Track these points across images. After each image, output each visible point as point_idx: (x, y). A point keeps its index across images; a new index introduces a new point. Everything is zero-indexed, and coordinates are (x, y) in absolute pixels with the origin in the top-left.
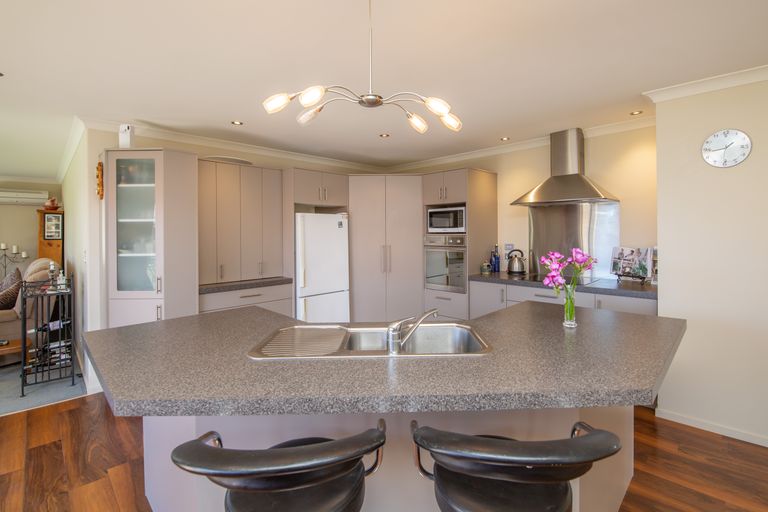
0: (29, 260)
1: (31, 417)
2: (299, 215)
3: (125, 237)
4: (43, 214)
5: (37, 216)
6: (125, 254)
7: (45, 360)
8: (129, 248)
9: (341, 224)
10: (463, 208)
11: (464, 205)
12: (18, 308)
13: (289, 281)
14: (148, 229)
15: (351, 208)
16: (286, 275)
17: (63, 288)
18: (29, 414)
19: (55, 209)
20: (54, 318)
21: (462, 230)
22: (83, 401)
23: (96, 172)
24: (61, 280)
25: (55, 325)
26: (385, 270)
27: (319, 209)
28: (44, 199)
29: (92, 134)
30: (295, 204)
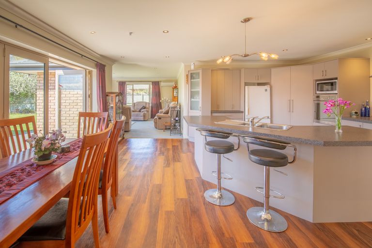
0: (170, 102)
1: (172, 140)
2: (246, 87)
3: (192, 95)
4: (173, 88)
5: (172, 89)
6: (192, 100)
7: (175, 128)
8: (193, 98)
9: (266, 90)
10: (336, 81)
11: (336, 79)
12: (169, 114)
13: (242, 112)
14: (198, 92)
15: (272, 83)
16: (241, 110)
17: (178, 109)
18: (172, 139)
19: (176, 87)
20: (176, 117)
21: (336, 92)
22: (183, 139)
23: (186, 77)
24: (178, 107)
25: (177, 119)
26: (290, 111)
27: (259, 84)
28: (173, 84)
29: (185, 66)
30: (245, 83)
